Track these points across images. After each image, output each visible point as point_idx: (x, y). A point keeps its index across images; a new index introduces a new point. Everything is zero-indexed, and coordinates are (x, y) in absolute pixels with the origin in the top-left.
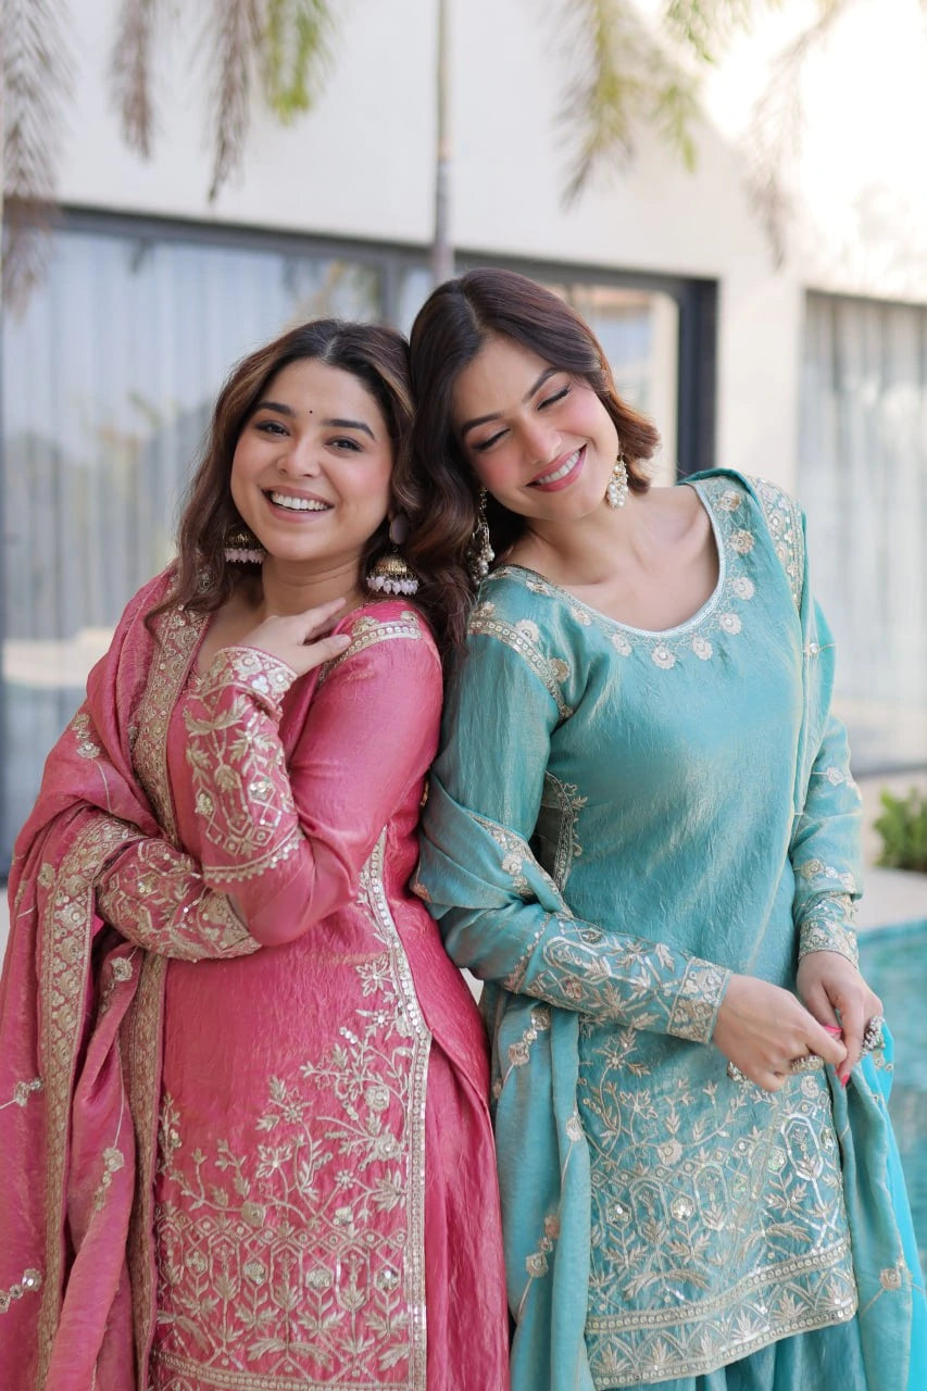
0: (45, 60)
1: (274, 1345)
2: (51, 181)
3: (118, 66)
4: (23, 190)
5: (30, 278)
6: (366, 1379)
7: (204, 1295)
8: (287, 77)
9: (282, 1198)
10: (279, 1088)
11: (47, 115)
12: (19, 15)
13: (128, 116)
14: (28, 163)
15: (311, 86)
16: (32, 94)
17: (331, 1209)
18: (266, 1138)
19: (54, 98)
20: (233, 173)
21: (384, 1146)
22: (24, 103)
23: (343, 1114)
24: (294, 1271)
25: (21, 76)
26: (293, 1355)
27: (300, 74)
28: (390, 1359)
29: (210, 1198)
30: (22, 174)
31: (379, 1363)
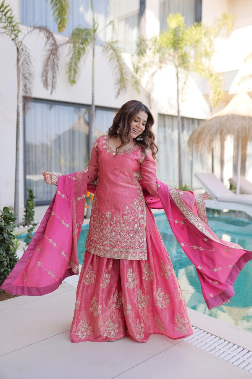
0: (30, 74)
1: (125, 244)
2: (31, 93)
3: (43, 76)
4: (27, 95)
5: (28, 109)
6: (138, 248)
7: (114, 238)
8: (72, 78)
9: (127, 223)
10: (127, 208)
11: (30, 83)
12: (26, 67)
13: (44, 83)
14: (28, 91)
15: (76, 79)
16: (28, 80)
17: (134, 224)
18: (126, 215)
19: (31, 80)
20: (54, 90)
21: (141, 216)
22: (27, 81)
23: (136, 211)
24: (129, 233)
25: (26, 76)
26: (128, 245)
27: (74, 77)
28: (141, 245)
29: (116, 224)
30: (27, 92)
31: (140, 246)
